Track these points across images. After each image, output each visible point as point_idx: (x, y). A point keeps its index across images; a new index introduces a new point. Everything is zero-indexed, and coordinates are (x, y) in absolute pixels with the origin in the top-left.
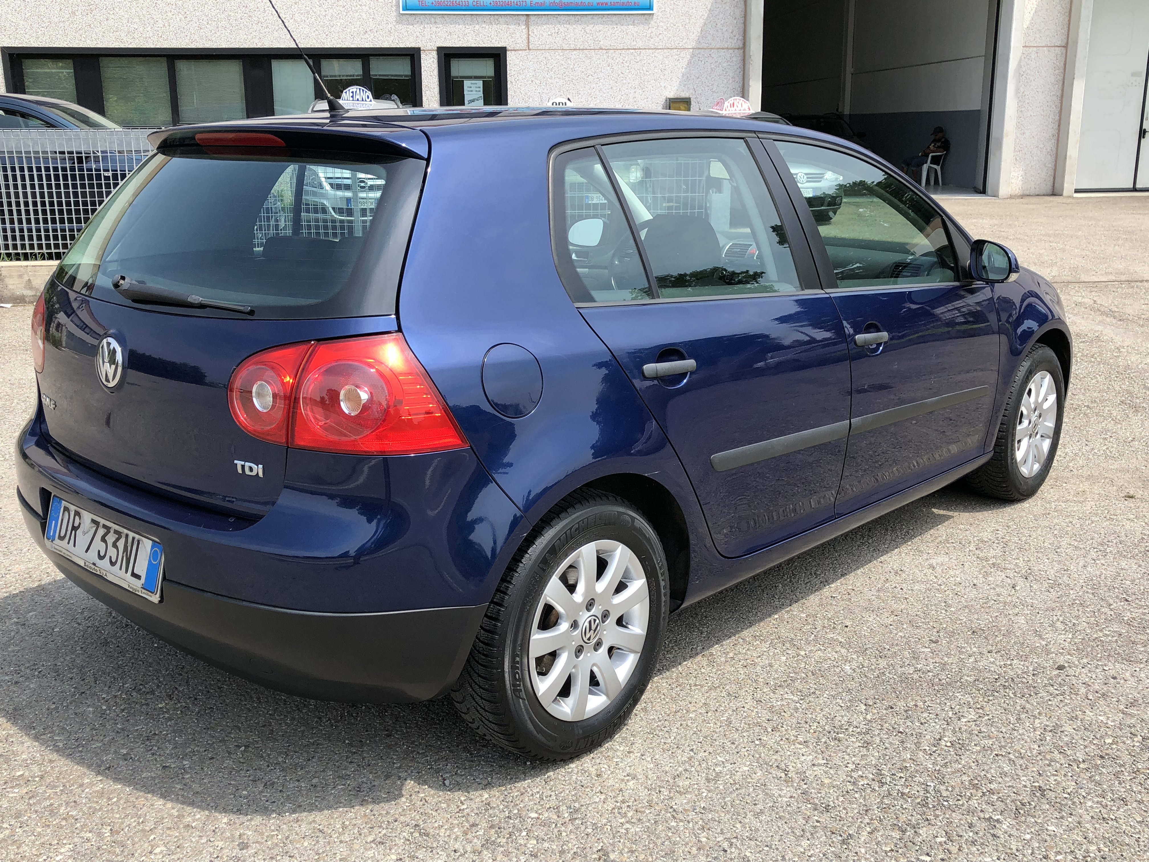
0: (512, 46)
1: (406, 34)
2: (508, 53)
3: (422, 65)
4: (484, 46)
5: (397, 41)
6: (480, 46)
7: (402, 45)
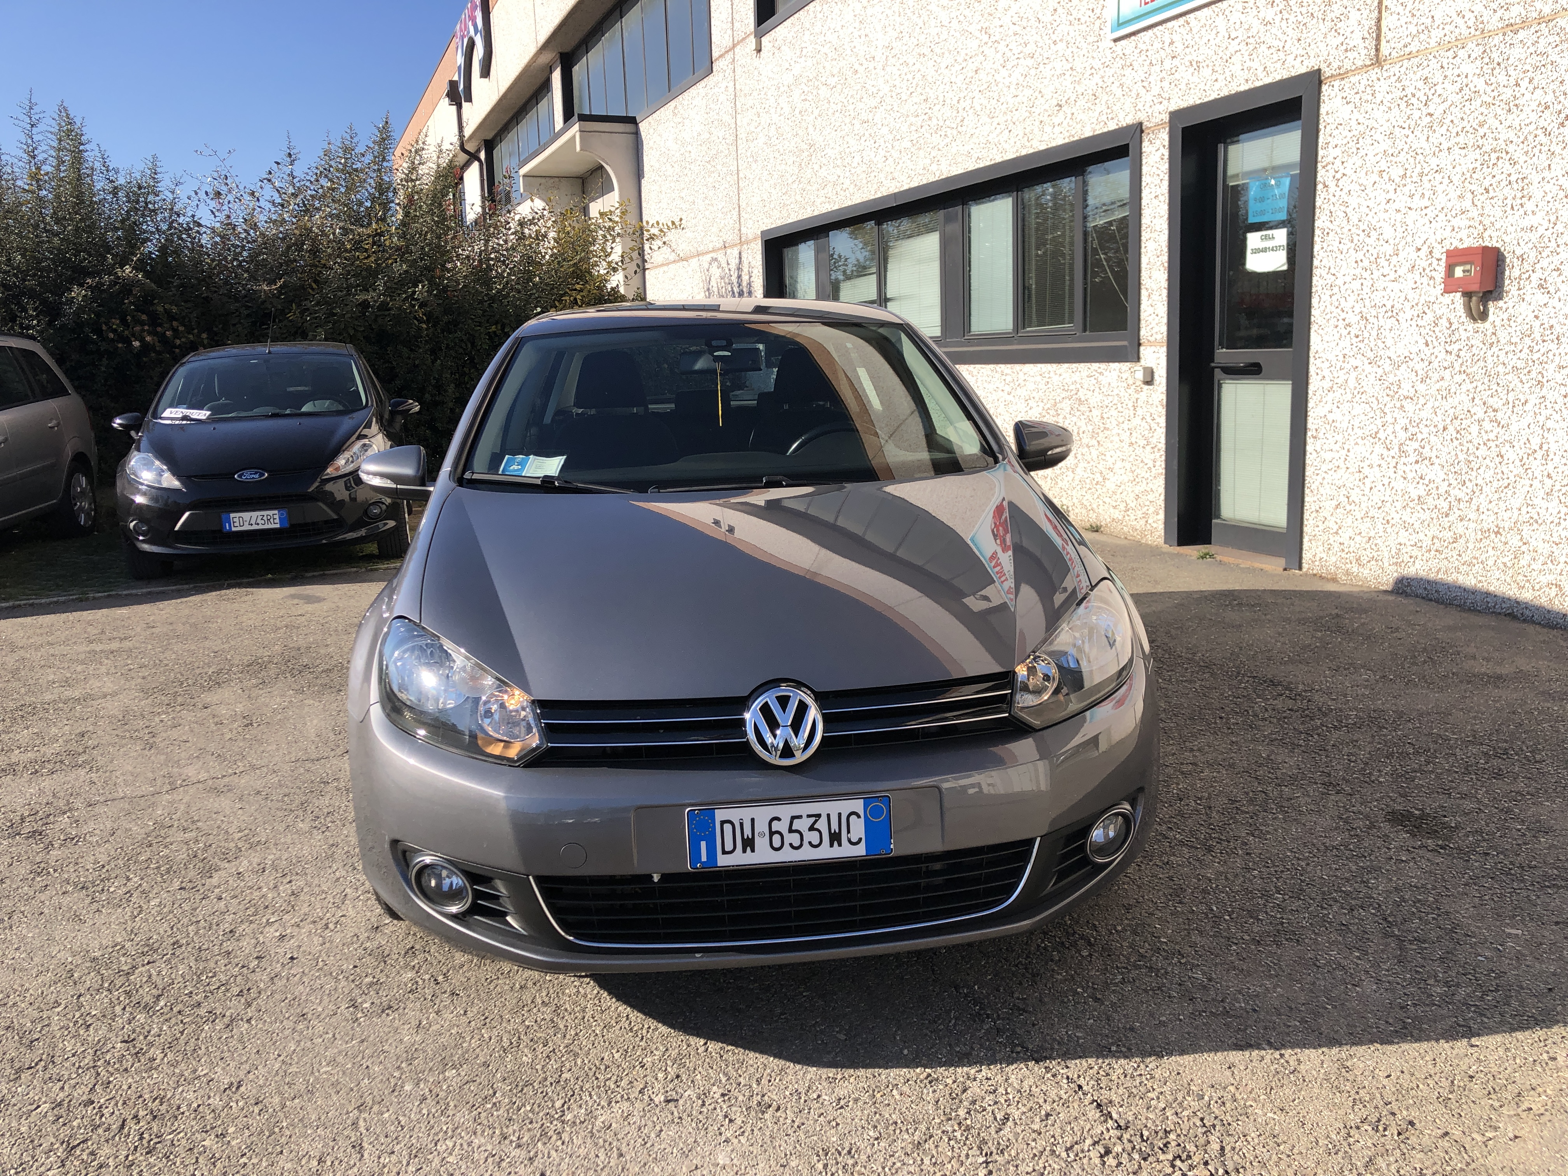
0: (1335, 65)
1: (1119, 92)
2: (1324, 88)
3: (1145, 169)
4: (1268, 80)
5: (1104, 118)
6: (1258, 84)
7: (1112, 126)
